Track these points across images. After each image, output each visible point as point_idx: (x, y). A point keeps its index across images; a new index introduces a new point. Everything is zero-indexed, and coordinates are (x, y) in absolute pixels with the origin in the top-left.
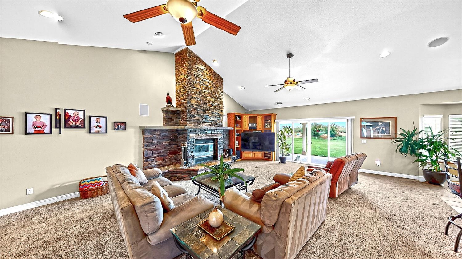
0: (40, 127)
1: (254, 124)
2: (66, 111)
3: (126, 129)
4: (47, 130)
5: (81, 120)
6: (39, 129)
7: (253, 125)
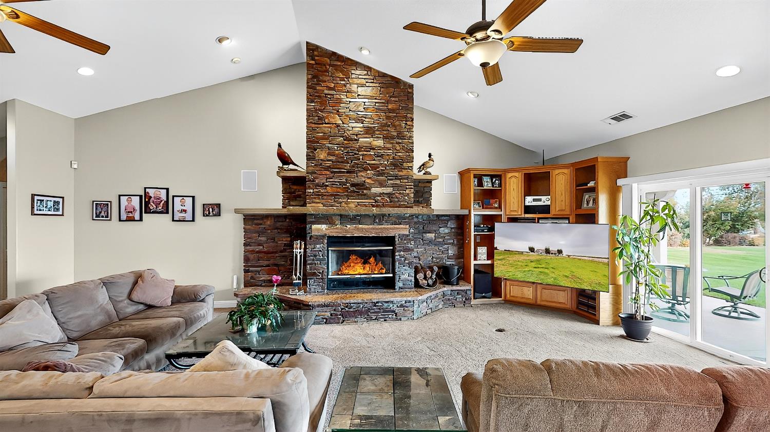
0: (131, 212)
1: (544, 198)
2: (147, 190)
3: (220, 215)
4: (137, 217)
5: (163, 201)
6: (131, 215)
7: (540, 200)
